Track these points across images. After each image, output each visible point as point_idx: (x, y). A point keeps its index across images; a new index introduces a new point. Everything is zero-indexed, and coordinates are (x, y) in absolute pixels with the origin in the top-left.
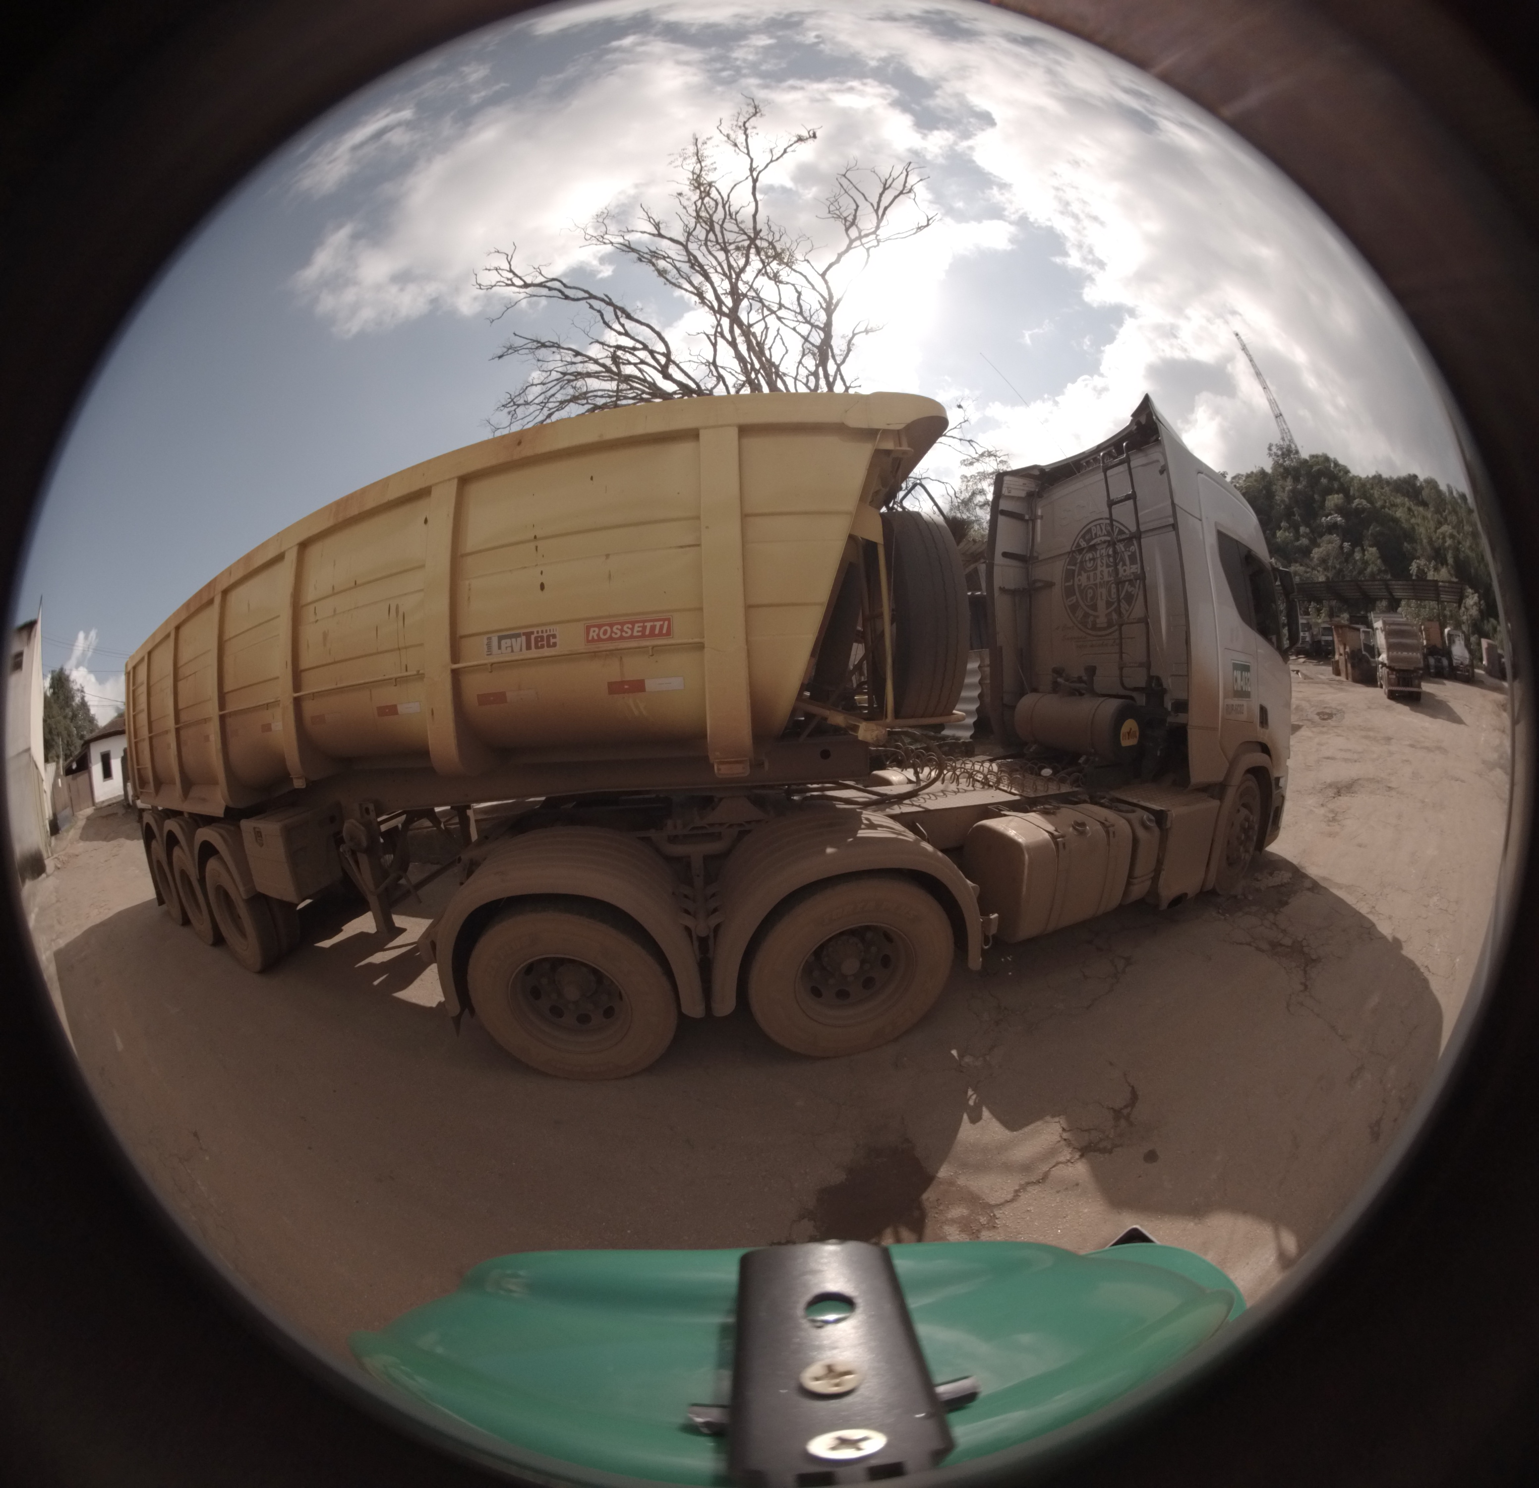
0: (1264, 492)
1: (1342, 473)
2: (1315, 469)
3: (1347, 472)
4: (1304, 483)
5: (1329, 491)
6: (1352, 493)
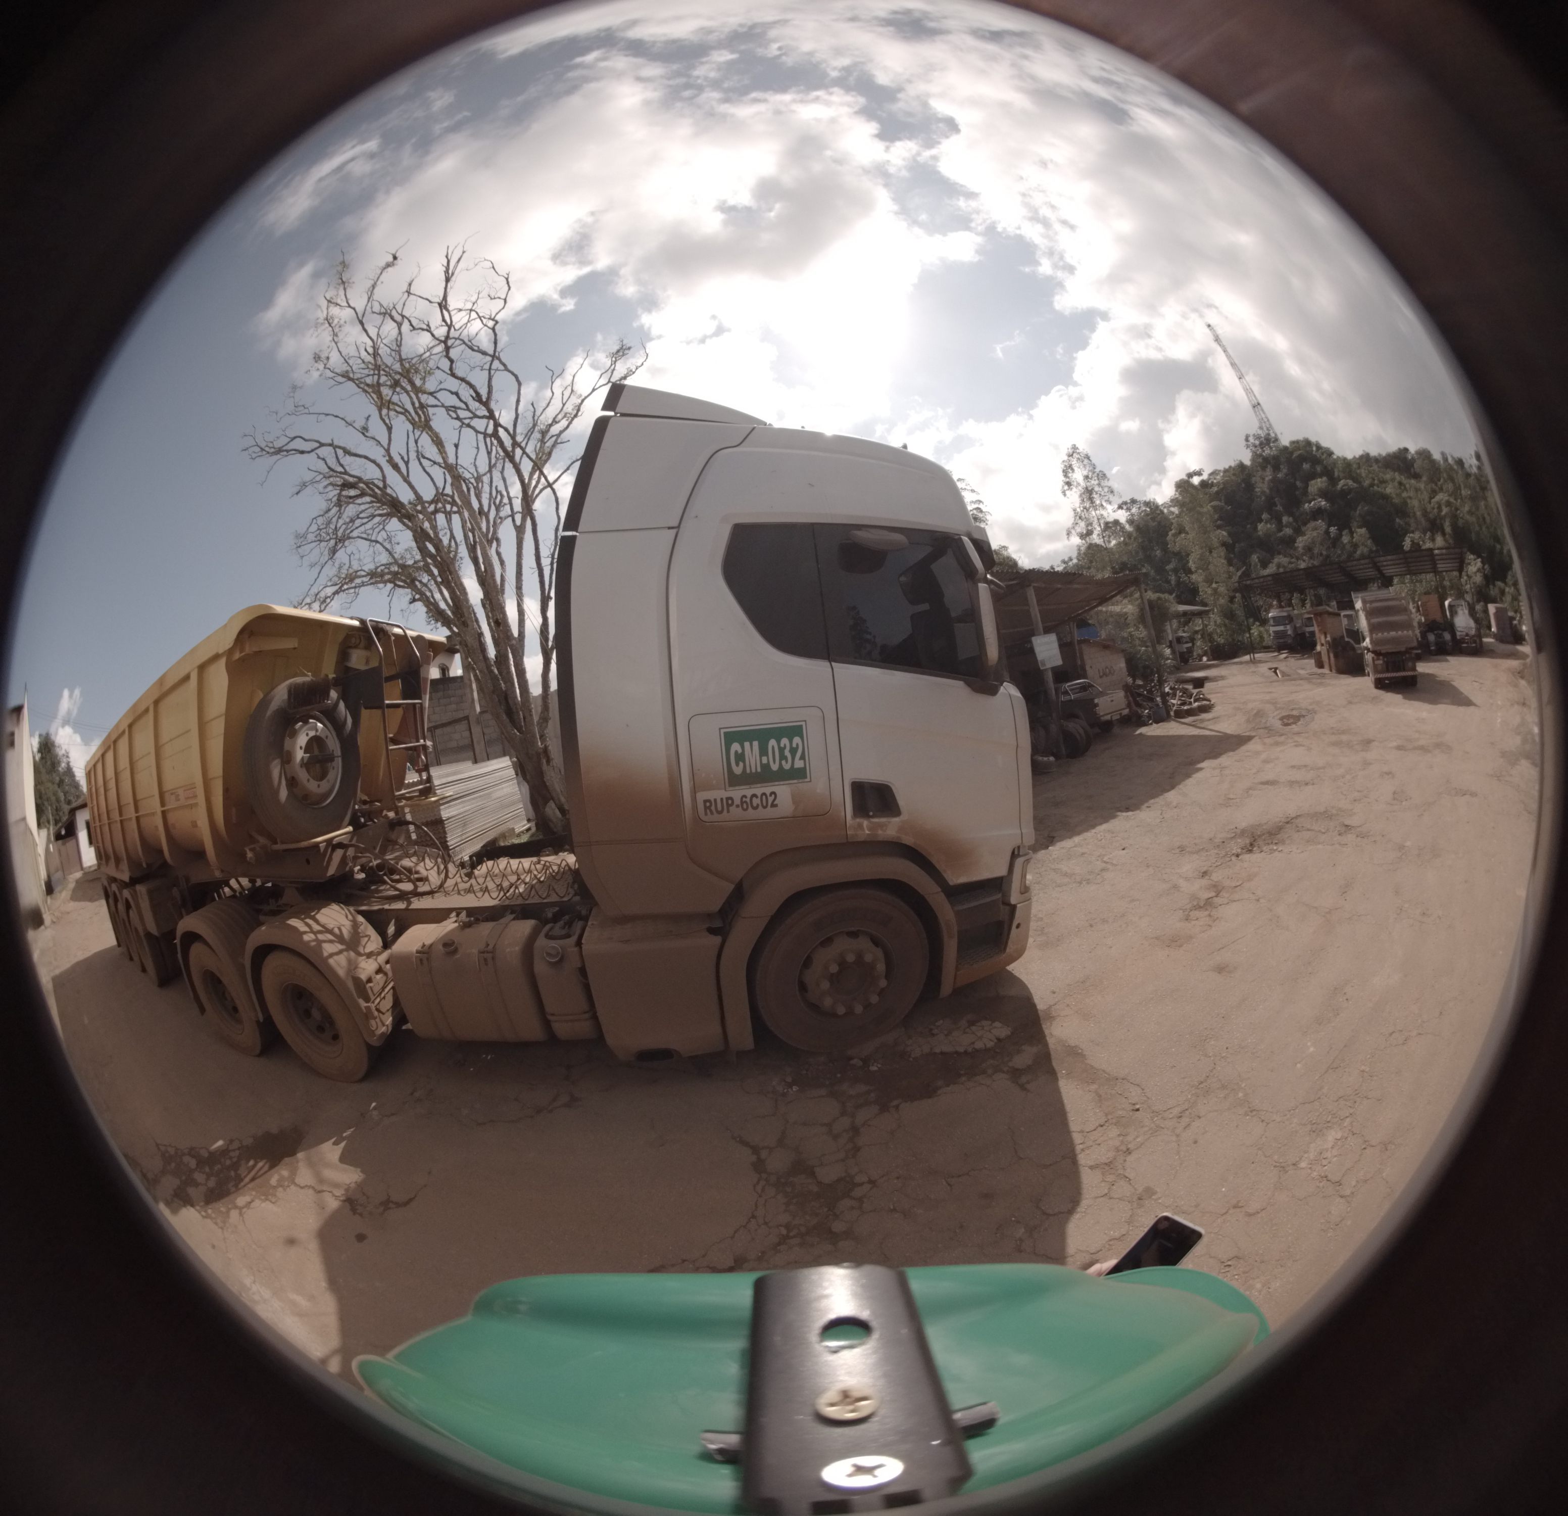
0: (1243, 485)
1: (1325, 456)
2: (1296, 454)
3: (1330, 453)
4: (1285, 471)
5: (1313, 476)
6: (1336, 474)
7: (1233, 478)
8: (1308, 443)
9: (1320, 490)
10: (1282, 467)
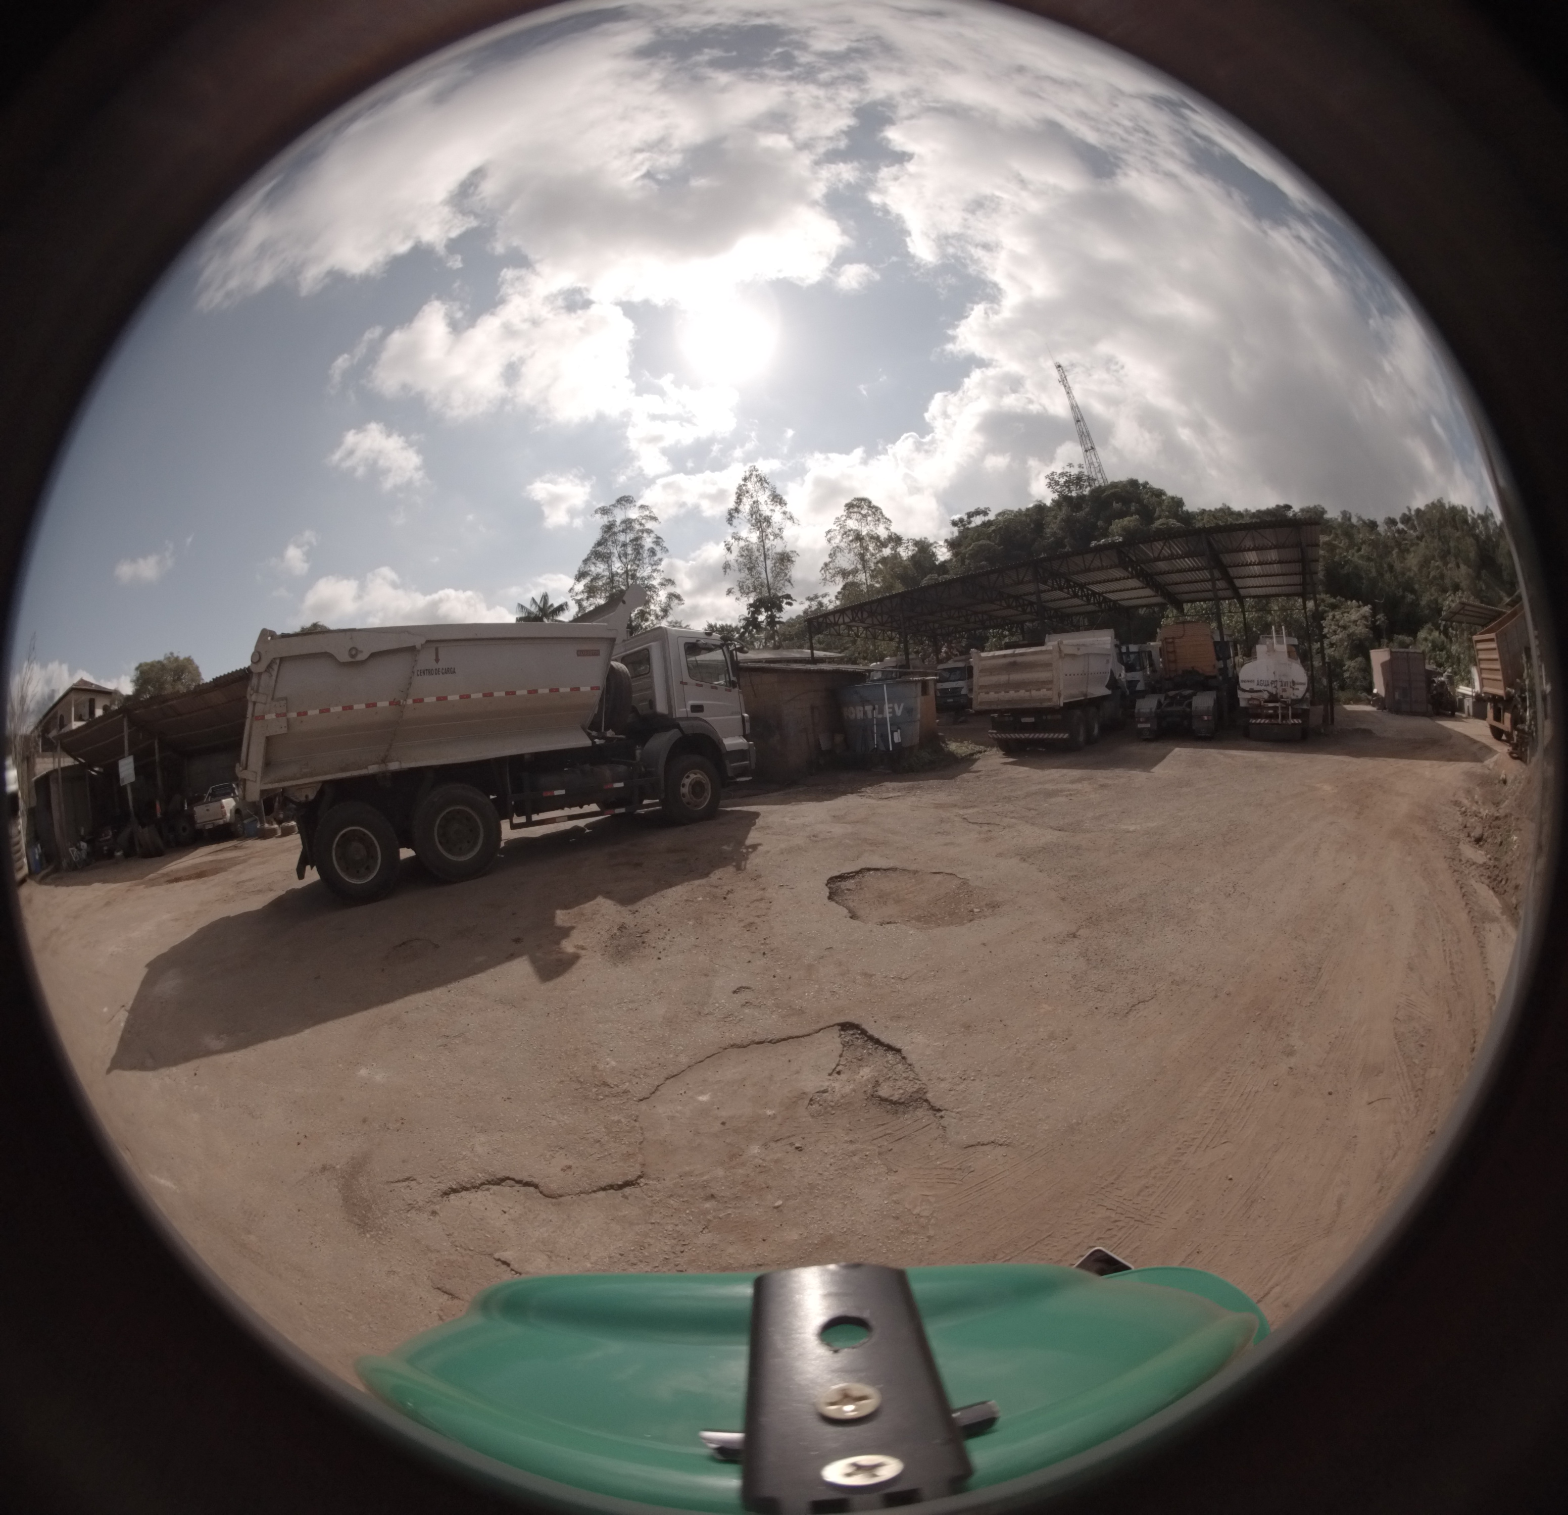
0: (1032, 526)
1: (1149, 494)
2: (1107, 493)
3: (1159, 494)
4: (1087, 509)
5: (1121, 515)
6: (1157, 514)
7: (1024, 518)
8: (1133, 483)
9: (1124, 529)
10: (1084, 506)
